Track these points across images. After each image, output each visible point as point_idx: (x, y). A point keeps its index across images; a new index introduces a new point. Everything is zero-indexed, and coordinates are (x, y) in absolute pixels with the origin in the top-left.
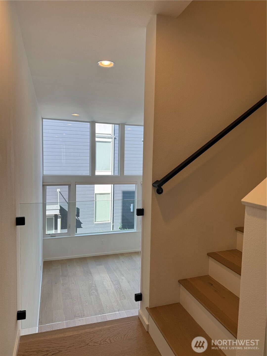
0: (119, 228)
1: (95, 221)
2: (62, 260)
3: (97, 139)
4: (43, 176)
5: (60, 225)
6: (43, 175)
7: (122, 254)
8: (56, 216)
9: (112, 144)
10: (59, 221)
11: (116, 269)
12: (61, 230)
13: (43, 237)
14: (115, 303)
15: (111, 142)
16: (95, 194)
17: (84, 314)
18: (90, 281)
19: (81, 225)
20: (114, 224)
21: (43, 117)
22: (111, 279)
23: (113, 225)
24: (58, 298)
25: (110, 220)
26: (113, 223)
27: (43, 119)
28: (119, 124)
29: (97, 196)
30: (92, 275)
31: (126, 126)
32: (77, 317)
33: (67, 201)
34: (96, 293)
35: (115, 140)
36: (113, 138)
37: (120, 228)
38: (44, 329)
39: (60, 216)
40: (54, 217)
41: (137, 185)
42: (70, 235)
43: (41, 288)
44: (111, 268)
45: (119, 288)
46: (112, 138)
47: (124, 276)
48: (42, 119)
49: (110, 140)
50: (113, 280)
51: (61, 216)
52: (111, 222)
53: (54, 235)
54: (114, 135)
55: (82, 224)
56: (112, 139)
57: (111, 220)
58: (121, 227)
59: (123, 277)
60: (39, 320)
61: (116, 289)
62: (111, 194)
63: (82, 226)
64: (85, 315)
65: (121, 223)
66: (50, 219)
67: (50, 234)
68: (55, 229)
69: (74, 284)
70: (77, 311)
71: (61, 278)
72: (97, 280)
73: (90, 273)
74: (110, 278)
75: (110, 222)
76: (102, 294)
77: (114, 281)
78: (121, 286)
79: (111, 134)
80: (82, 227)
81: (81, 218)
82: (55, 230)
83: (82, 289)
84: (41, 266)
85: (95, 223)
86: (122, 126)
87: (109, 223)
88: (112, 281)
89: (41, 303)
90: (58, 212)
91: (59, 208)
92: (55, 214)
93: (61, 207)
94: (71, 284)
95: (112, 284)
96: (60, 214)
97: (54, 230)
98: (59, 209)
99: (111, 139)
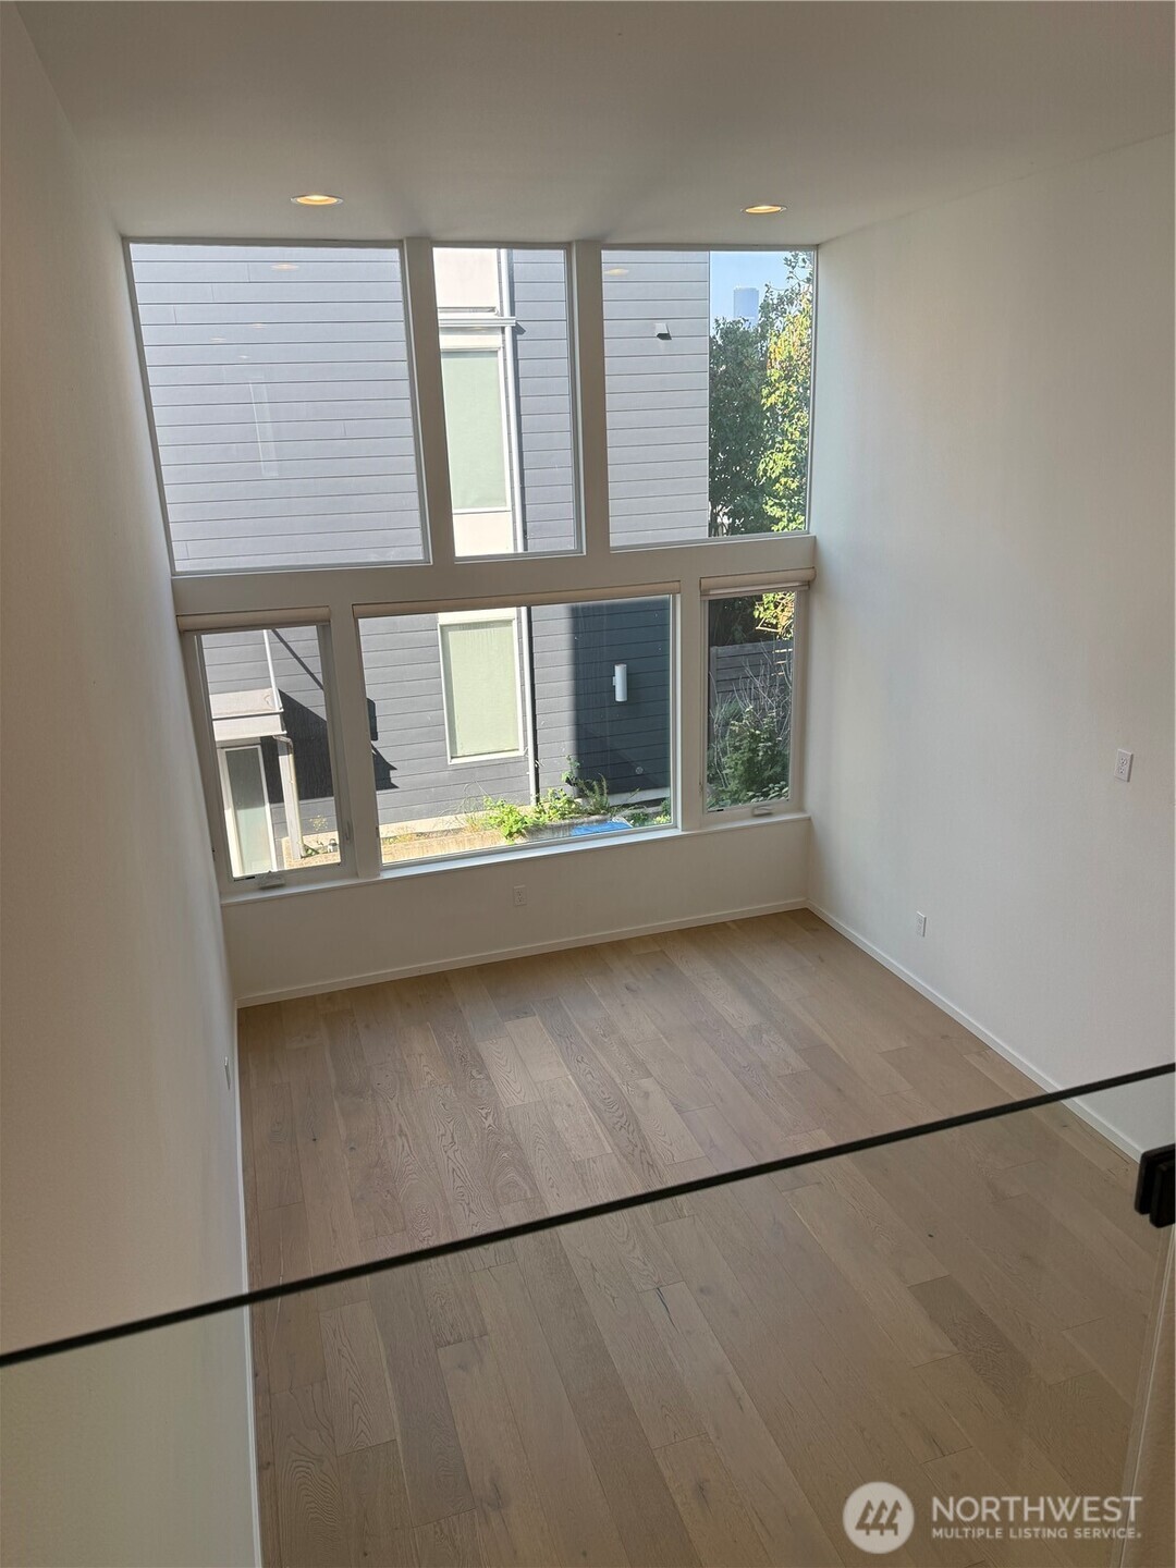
0: (564, 778)
1: (451, 752)
2: (330, 997)
3: (446, 341)
4: (172, 580)
5: (294, 782)
6: (173, 575)
7: (619, 947)
8: (269, 744)
9: (505, 360)
10: (286, 764)
11: (604, 1035)
12: (299, 805)
13: (220, 893)
14: (634, 1247)
15: (500, 353)
16: (442, 626)
17: (482, 1320)
18: (484, 1112)
19: (389, 774)
20: (540, 762)
21: (130, 232)
22: (586, 1094)
23: (537, 770)
24: (334, 1231)
25: (520, 746)
26: (536, 758)
27: (132, 246)
28: (566, 246)
29: (451, 635)
30: (488, 1078)
31: (606, 255)
32: (449, 1343)
33: (320, 677)
34: (527, 1188)
35: (519, 337)
36: (508, 331)
37: (568, 781)
38: (289, 1437)
39: (288, 744)
40: (259, 747)
41: (678, 596)
42: (356, 875)
43: (244, 1171)
44: (580, 1030)
45: (637, 1152)
46: (503, 329)
47: (649, 1074)
48: (126, 240)
49: (494, 341)
50: (598, 1103)
51: (291, 743)
52: (526, 753)
53: (278, 882)
54: (512, 313)
55: (392, 773)
56: (503, 332)
57: (526, 745)
58: (575, 774)
59: (647, 1083)
60: (256, 1375)
61: (624, 1156)
62: (520, 622)
63: (393, 781)
64: (489, 1327)
65: (573, 758)
66: (240, 756)
67: (253, 877)
68: (271, 802)
69: (406, 1135)
70: (442, 1307)
71: (336, 1104)
72: (520, 1103)
73: (481, 1066)
74: (581, 1089)
75: (521, 753)
76: (555, 1190)
77: (602, 1107)
78: (644, 1138)
79: (498, 308)
80: (395, 787)
81: (384, 746)
82: (273, 805)
83: (451, 1164)
84: (227, 1067)
85: (455, 761)
86: (585, 257)
87: (516, 760)
88: (593, 1107)
89: (250, 1265)
90: (274, 727)
91: (278, 706)
92: (261, 738)
93: (283, 695)
94: (393, 1137)
95: (597, 1127)
96: (287, 736)
97: (267, 806)
98: (278, 710)
99: (500, 336)
